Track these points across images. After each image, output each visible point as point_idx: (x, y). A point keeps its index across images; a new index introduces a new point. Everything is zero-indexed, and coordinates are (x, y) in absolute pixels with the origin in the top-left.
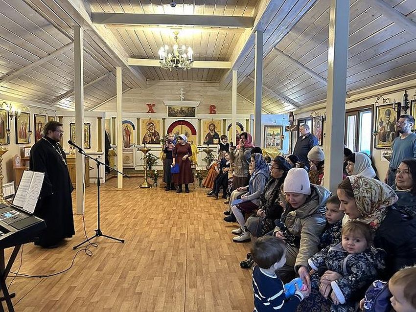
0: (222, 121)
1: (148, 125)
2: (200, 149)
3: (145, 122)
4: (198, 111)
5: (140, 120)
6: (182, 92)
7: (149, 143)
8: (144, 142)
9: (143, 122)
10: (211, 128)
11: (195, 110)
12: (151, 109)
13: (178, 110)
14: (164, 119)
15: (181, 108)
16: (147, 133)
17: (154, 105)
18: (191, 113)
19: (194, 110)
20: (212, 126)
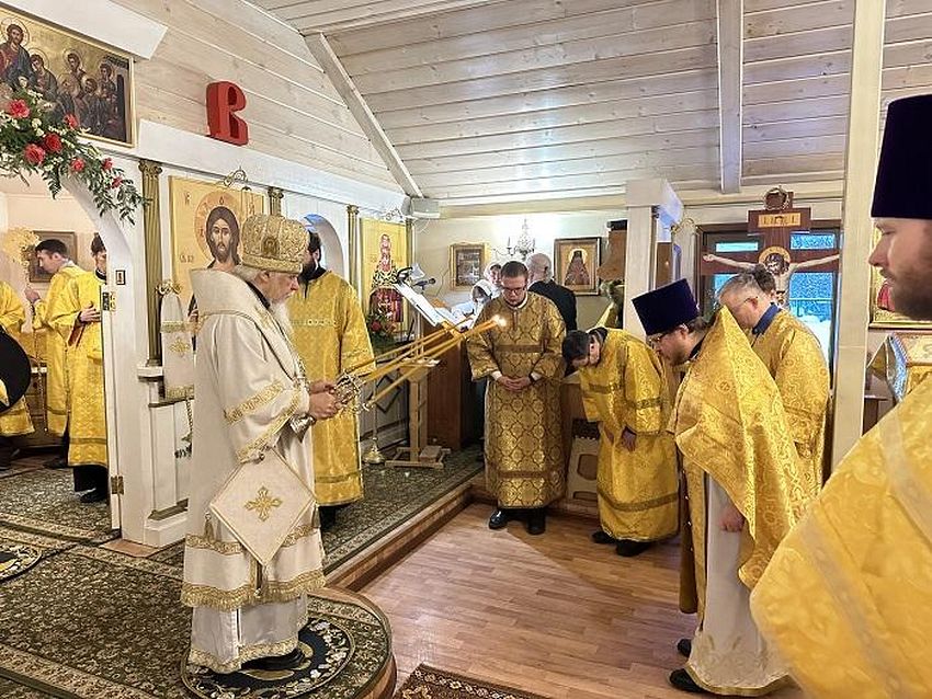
0: (266, 200)
10: (216, 237)
11: (122, 83)
15: (15, 33)
18: (101, 94)
19: (120, 79)
20: (221, 223)
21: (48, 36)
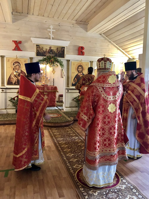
0: (89, 63)
1: (14, 64)
2: (68, 91)
3: (10, 61)
4: (67, 52)
5: (5, 58)
6: (51, 30)
7: (15, 84)
8: (9, 83)
9: (9, 61)
10: (79, 70)
11: (64, 50)
12: (18, 46)
13: (46, 49)
14: (31, 59)
15: (50, 47)
16: (12, 73)
17: (20, 42)
18: (61, 52)
20: (80, 67)
21: (54, 47)
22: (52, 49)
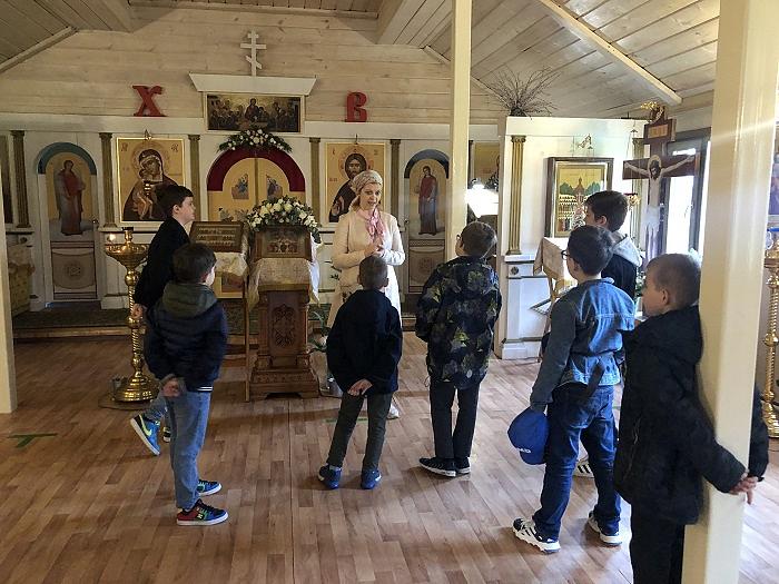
0: (388, 145)
1: (141, 158)
3: (131, 149)
4: (309, 112)
5: (113, 140)
6: (254, 47)
7: (146, 218)
8: (130, 214)
9: (124, 146)
10: (351, 169)
12: (148, 101)
13: (240, 107)
14: (194, 139)
15: (253, 101)
16: (138, 186)
17: (158, 90)
19: (296, 106)
20: (355, 161)
21: (265, 99)
22: (258, 105)
